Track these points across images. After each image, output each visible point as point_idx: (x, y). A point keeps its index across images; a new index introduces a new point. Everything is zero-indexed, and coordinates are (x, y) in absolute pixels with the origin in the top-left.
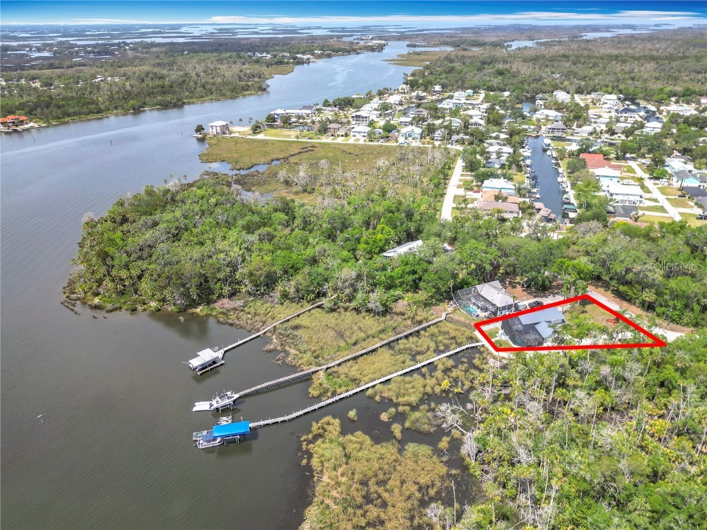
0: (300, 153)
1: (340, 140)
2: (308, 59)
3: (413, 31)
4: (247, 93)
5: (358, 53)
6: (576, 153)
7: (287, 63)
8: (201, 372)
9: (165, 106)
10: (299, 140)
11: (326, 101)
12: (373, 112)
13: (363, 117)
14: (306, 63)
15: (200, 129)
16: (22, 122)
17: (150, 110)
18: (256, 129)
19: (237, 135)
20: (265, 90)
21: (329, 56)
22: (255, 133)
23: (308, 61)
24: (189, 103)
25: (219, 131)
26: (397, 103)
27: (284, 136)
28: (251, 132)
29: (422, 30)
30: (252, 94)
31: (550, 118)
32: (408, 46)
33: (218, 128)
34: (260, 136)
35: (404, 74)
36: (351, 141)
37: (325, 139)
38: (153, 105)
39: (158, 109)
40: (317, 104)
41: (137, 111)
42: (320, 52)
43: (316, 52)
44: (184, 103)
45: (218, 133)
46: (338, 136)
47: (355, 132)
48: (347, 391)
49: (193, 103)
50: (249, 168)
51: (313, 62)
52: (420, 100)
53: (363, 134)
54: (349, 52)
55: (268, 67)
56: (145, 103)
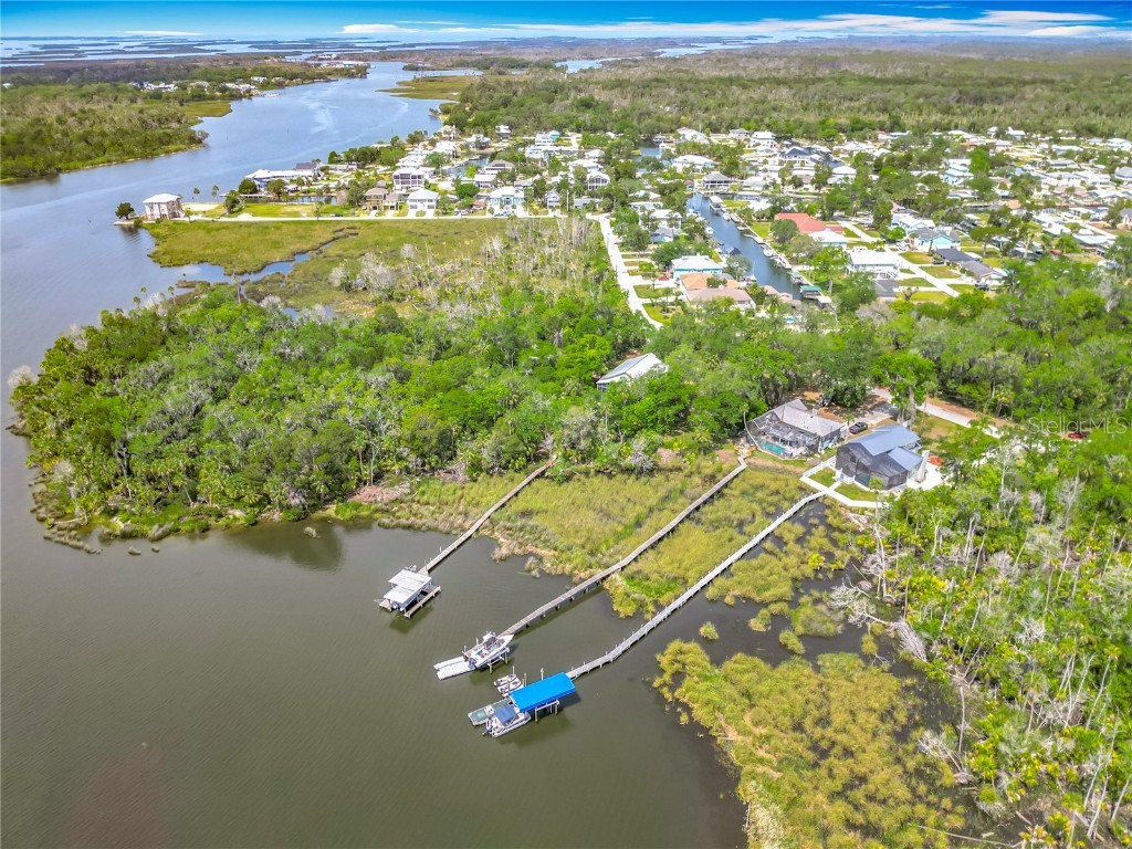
0: (334, 239)
1: (390, 215)
2: (249, 91)
3: (397, 46)
4: (171, 147)
5: (329, 81)
6: (768, 214)
8: (411, 612)
9: (24, 177)
10: (320, 219)
11: (333, 154)
12: (421, 169)
13: (414, 177)
14: (245, 97)
15: (125, 211)
18: (232, 206)
19: (199, 217)
20: (200, 142)
21: (280, 85)
22: (231, 212)
24: (69, 170)
25: (166, 212)
26: (450, 154)
27: (290, 214)
28: (225, 211)
29: (413, 46)
30: (181, 150)
31: (698, 167)
32: (405, 68)
33: (164, 207)
34: (244, 217)
35: (431, 110)
36: (411, 215)
37: (367, 215)
40: (318, 161)
42: (262, 79)
43: (256, 79)
44: (59, 170)
45: (163, 216)
46: (386, 208)
47: (413, 200)
48: (676, 598)
49: (76, 169)
50: (259, 271)
52: (482, 148)
53: (427, 203)
54: (312, 79)
55: (182, 105)
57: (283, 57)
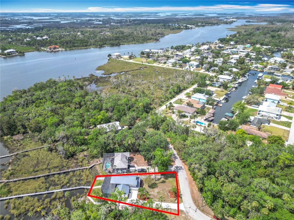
0: (137, 69)
1: (160, 65)
3: (259, 15)
4: (148, 41)
5: (218, 25)
7: (182, 29)
9: (112, 45)
10: (143, 63)
11: (172, 47)
12: (189, 53)
13: (179, 55)
14: (190, 29)
15: (109, 56)
16: (55, 48)
17: (107, 46)
18: (130, 58)
19: (122, 59)
20: (158, 40)
21: (204, 26)
23: (191, 28)
25: (115, 57)
26: (206, 49)
27: (140, 61)
30: (151, 42)
31: (277, 62)
32: (246, 22)
33: (115, 56)
34: (131, 61)
35: (227, 35)
36: (165, 66)
37: (155, 64)
38: (108, 44)
39: (110, 46)
40: (168, 48)
41: (101, 46)
42: (200, 24)
44: (120, 44)
45: (115, 58)
46: (161, 63)
47: (168, 62)
51: (194, 28)
54: (214, 24)
55: (171, 30)
56: (105, 44)
57: (219, 18)
